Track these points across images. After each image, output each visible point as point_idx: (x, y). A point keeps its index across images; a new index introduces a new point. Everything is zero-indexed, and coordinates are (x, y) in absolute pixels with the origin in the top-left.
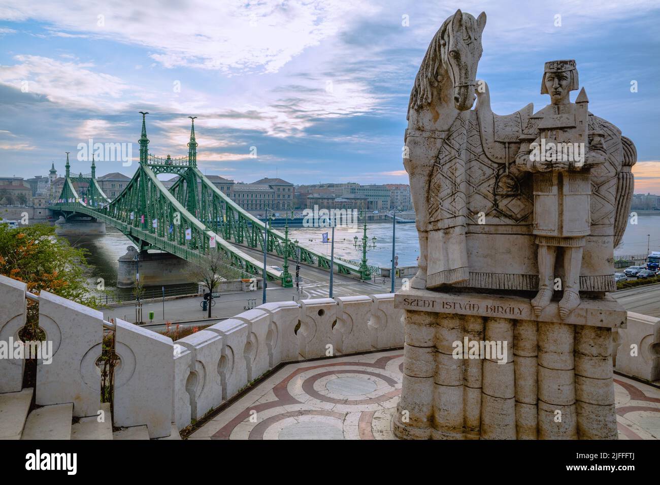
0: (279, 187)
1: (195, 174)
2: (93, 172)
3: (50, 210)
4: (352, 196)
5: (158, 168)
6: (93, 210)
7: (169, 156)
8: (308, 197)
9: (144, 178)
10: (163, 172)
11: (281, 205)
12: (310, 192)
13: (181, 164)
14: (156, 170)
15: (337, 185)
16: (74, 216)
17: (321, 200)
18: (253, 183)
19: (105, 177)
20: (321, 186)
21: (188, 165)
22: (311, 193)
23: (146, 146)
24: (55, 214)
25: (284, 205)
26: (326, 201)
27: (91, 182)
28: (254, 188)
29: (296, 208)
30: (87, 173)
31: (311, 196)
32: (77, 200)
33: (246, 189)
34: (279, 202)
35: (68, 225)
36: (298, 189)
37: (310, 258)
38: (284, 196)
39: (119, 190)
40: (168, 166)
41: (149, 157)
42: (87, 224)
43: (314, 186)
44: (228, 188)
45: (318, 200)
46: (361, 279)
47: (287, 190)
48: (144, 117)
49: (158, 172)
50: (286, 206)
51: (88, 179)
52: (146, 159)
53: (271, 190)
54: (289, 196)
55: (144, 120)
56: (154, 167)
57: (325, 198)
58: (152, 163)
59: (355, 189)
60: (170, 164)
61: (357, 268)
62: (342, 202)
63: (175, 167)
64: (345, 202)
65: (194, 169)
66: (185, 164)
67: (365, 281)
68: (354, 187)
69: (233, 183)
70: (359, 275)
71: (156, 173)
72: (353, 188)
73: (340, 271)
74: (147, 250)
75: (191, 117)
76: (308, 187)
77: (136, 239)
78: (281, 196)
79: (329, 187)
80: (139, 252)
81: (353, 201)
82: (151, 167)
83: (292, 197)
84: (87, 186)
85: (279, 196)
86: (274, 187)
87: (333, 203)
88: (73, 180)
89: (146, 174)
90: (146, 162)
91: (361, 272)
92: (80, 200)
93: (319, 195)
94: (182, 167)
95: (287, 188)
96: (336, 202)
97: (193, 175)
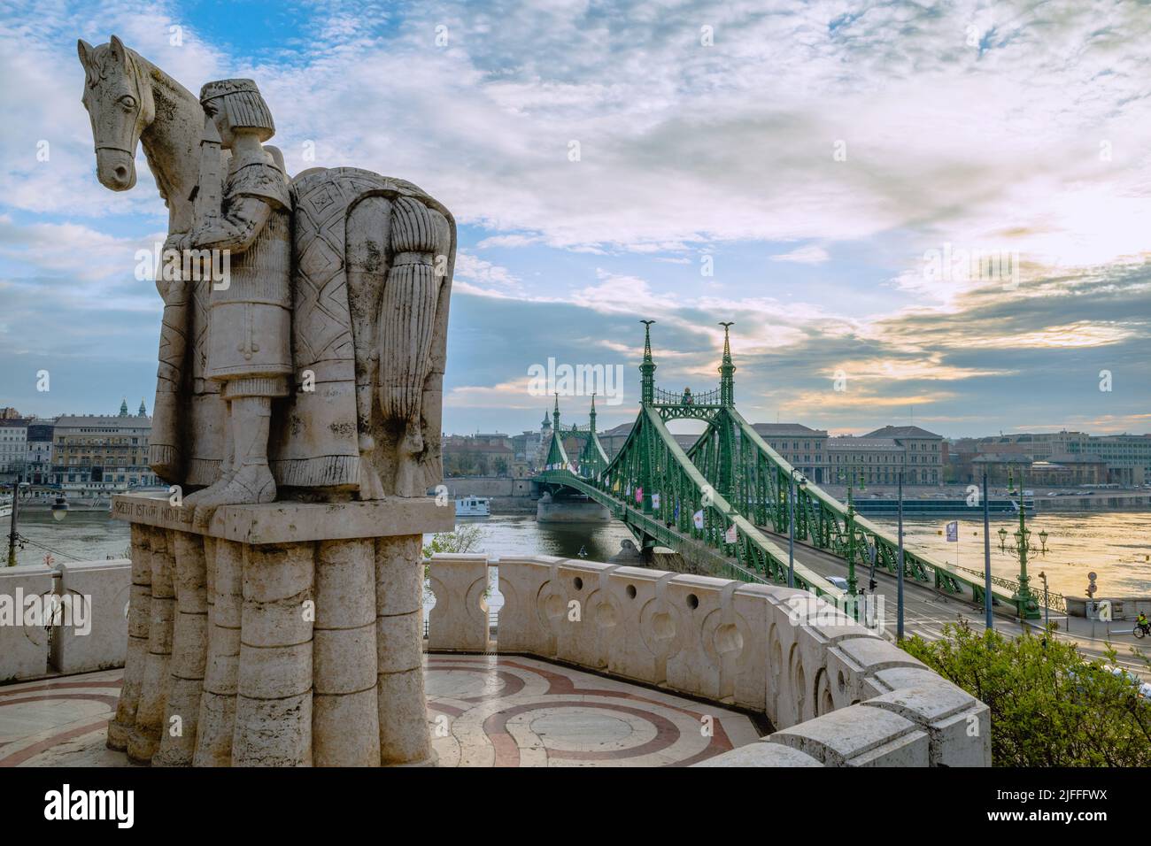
0: (914, 442)
1: (731, 421)
2: (593, 423)
3: (535, 483)
4: (1071, 458)
5: (670, 410)
6: (584, 481)
7: (687, 390)
8: (974, 460)
9: (647, 426)
10: (679, 417)
11: (919, 477)
12: (978, 451)
13: (708, 403)
14: (667, 413)
15: (1038, 437)
16: (562, 492)
17: (1001, 467)
18: (863, 437)
19: (615, 430)
20: (1005, 439)
21: (719, 403)
22: (979, 453)
23: (651, 376)
24: (541, 487)
25: (925, 477)
26: (1013, 467)
27: (589, 438)
28: (866, 446)
29: (949, 482)
30: (583, 425)
31: (980, 458)
32: (568, 466)
33: (849, 446)
34: (915, 470)
35: (556, 507)
36: (956, 446)
37: (922, 570)
38: (924, 459)
39: (619, 445)
40: (687, 407)
41: (655, 392)
42: (584, 505)
43: (989, 440)
44: (818, 446)
45: (996, 467)
46: (1018, 616)
47: (929, 448)
48: (648, 329)
49: (671, 417)
50: (929, 477)
51: (585, 432)
52: (651, 395)
53: (899, 449)
54: (935, 459)
55: (648, 332)
56: (664, 408)
57: (1010, 463)
58: (661, 402)
59: (1078, 445)
60: (689, 404)
61: (1009, 594)
62: (1047, 471)
63: (699, 408)
64: (1055, 469)
65: (729, 410)
66: (714, 403)
67: (1027, 621)
68: (1075, 439)
69: (827, 437)
70: (1014, 608)
71: (665, 419)
72: (1074, 442)
73: (976, 596)
74: (652, 548)
75: (723, 324)
76: (978, 440)
77: (636, 530)
78: (919, 460)
79: (1020, 440)
80: (639, 549)
81: (1075, 468)
82: (658, 410)
83: (940, 461)
84: (584, 443)
85: (914, 459)
86: (904, 443)
87: (1028, 472)
88: (565, 436)
89: (650, 422)
90: (651, 400)
91: (1018, 602)
92: (571, 468)
93: (998, 456)
94: (710, 408)
95: (929, 445)
96: (1034, 470)
97: (728, 421)
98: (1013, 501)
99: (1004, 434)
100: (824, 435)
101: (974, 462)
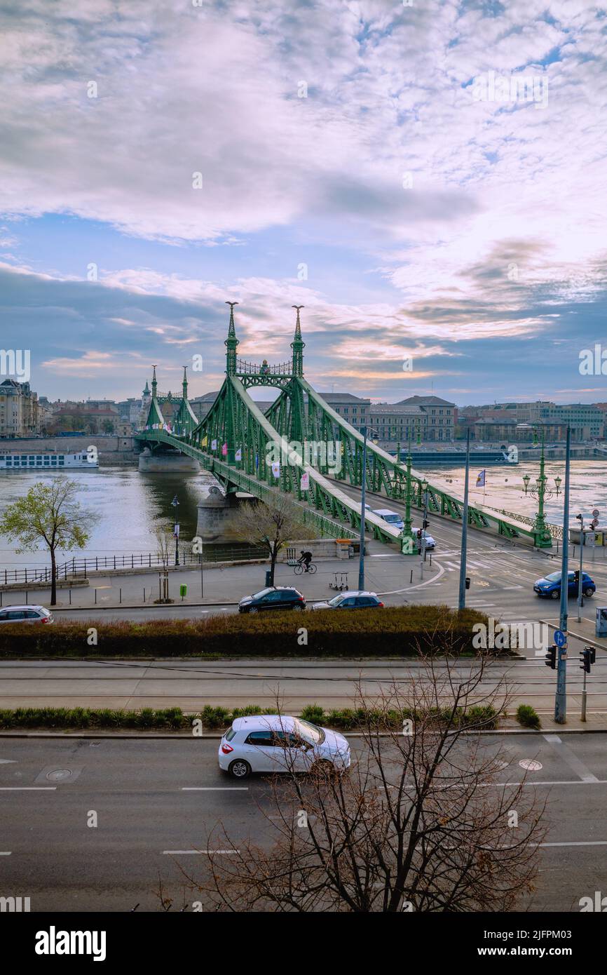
0: (434, 409)
1: (300, 388)
2: (185, 390)
3: (137, 440)
4: (544, 421)
5: (251, 378)
6: (177, 438)
7: (265, 362)
8: (476, 422)
9: (231, 392)
10: (257, 385)
11: (437, 435)
12: (479, 415)
13: (282, 373)
14: (247, 381)
15: (520, 406)
16: (159, 448)
17: (495, 427)
18: (398, 404)
19: (203, 397)
20: (497, 407)
21: (291, 374)
22: (480, 417)
23: (235, 349)
24: (142, 444)
25: (441, 435)
26: (503, 427)
27: (181, 404)
28: (397, 411)
29: (458, 439)
30: (177, 391)
31: (480, 421)
32: (163, 426)
33: (386, 411)
34: (434, 430)
35: (154, 459)
36: (463, 412)
37: (456, 509)
38: (441, 421)
39: (207, 409)
40: (264, 376)
41: (238, 364)
42: (177, 458)
43: (487, 407)
44: (363, 411)
45: (492, 427)
46: (535, 545)
47: (445, 413)
48: (232, 309)
49: (251, 384)
50: (444, 435)
51: (179, 398)
52: (235, 366)
53: (423, 413)
54: (448, 421)
55: (232, 312)
56: (245, 377)
57: (501, 425)
58: (243, 372)
59: (548, 411)
60: (266, 374)
61: (529, 528)
62: (527, 430)
63: (274, 377)
64: (532, 429)
65: (299, 379)
66: (286, 373)
67: (541, 550)
68: (546, 407)
69: (370, 404)
70: (532, 539)
71: (246, 386)
72: (546, 409)
73: (501, 530)
74: (235, 493)
75: (295, 307)
76: (478, 408)
77: (222, 478)
78: (437, 422)
79: (508, 407)
80: (224, 495)
81: (545, 428)
82: (241, 378)
83: (452, 423)
84: (177, 407)
85: (433, 421)
86: (427, 409)
87: (513, 431)
88: (162, 402)
89: (233, 388)
90: (235, 370)
91: (535, 535)
92: (166, 427)
93: (493, 419)
94: (283, 378)
95: (445, 410)
96: (518, 429)
97: (298, 389)
98: (504, 453)
99: (497, 403)
100: (367, 402)
101: (477, 424)
